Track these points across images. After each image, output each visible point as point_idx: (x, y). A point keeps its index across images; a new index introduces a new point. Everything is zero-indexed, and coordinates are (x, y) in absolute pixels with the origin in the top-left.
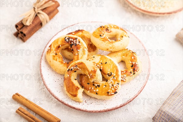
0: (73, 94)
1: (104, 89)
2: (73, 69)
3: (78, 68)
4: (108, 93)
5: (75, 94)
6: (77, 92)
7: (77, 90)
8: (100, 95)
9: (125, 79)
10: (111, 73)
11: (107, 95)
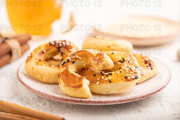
0: (75, 85)
1: (119, 75)
2: (70, 59)
3: (77, 57)
4: (126, 78)
5: (78, 84)
6: (82, 82)
7: (81, 79)
8: (115, 82)
9: (143, 72)
10: (123, 59)
11: (126, 81)
